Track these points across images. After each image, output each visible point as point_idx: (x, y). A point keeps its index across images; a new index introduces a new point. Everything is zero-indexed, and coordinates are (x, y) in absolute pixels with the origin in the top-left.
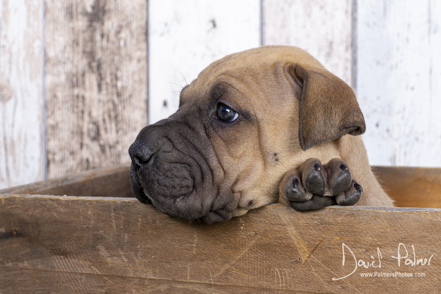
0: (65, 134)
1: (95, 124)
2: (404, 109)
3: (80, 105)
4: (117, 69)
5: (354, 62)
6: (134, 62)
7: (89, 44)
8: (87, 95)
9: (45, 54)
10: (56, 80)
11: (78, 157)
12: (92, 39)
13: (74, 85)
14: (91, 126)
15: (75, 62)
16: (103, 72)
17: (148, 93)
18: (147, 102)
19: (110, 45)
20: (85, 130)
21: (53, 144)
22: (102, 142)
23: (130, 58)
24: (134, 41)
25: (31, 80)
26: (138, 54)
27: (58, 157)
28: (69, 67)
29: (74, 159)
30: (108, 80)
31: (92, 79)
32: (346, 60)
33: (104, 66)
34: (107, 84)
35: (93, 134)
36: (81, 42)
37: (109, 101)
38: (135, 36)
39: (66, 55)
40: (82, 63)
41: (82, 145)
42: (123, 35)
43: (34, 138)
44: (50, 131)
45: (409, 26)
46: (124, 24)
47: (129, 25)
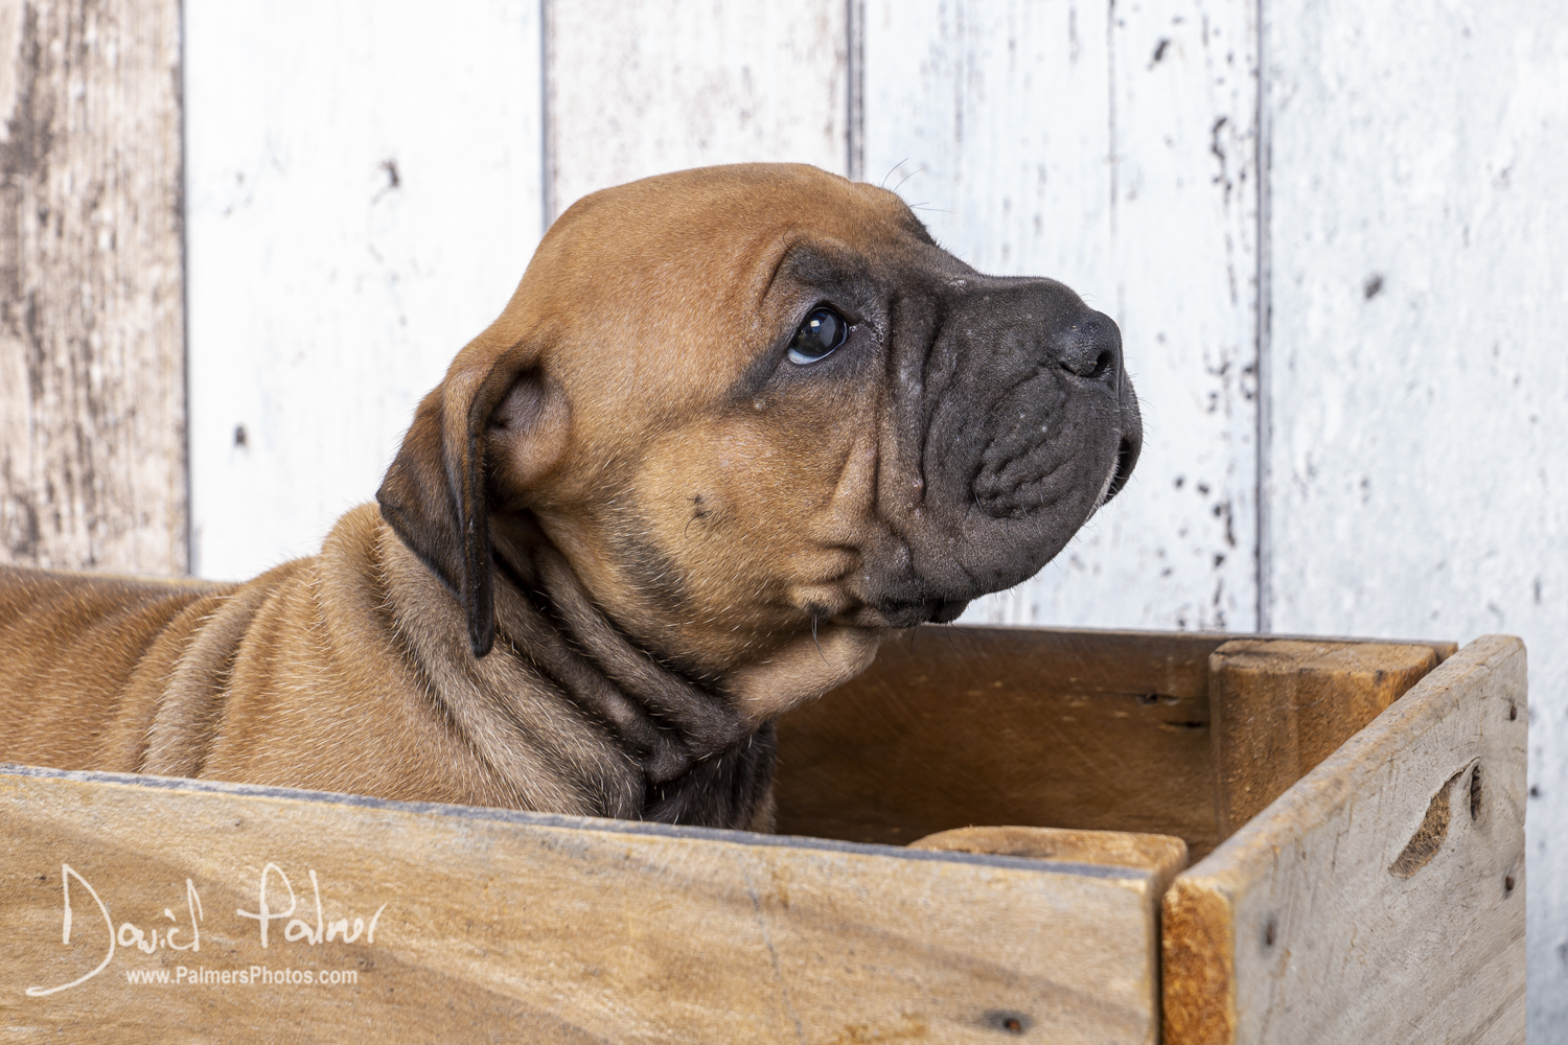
1: (25, 500)
4: (91, 324)
6: (143, 301)
12: (12, 228)
14: (13, 509)
16: (44, 333)
17: (186, 404)
18: (184, 430)
19: (67, 247)
23: (131, 290)
24: (141, 234)
26: (153, 276)
30: (63, 357)
31: (11, 357)
33: (50, 316)
34: (58, 372)
35: (17, 534)
37: (64, 428)
38: (144, 217)
42: (106, 213)
45: (1043, 175)
46: (110, 176)
47: (124, 180)
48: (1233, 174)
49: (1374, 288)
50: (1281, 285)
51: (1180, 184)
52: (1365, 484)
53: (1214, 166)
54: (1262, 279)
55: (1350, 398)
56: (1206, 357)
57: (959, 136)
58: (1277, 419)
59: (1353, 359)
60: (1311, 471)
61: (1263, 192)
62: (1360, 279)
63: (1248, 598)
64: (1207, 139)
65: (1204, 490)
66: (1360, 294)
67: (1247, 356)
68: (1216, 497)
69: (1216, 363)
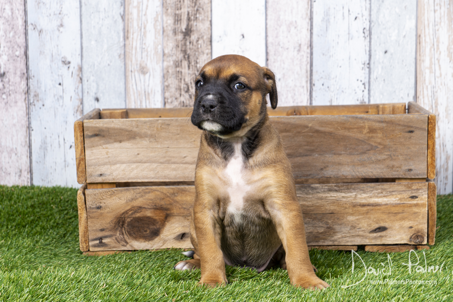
0: (173, 90)
1: (187, 84)
2: (336, 77)
3: (180, 76)
4: (197, 58)
5: (312, 54)
6: (205, 55)
7: (184, 47)
8: (183, 71)
9: (163, 52)
10: (168, 64)
11: (179, 100)
12: (185, 44)
13: (177, 66)
14: (185, 86)
15: (177, 55)
16: (190, 60)
19: (194, 47)
20: (182, 88)
21: (167, 94)
22: (190, 93)
23: (203, 53)
24: (205, 45)
25: (157, 64)
26: (207, 51)
27: (169, 101)
28: (174, 58)
29: (177, 101)
30: (193, 63)
31: (185, 63)
32: (308, 53)
33: (191, 57)
34: (192, 66)
35: (186, 89)
36: (180, 46)
37: (193, 74)
38: (206, 43)
39: (173, 52)
40: (180, 56)
41: (181, 95)
42: (200, 42)
43: (158, 91)
44: (166, 88)
45: (339, 36)
46: (200, 37)
47: (202, 37)
48: (366, 36)
49: (386, 52)
50: (373, 52)
51: (358, 37)
52: (384, 80)
53: (363, 35)
54: (370, 51)
55: (382, 68)
56: (362, 62)
57: (327, 30)
58: (372, 71)
59: (383, 62)
60: (377, 78)
61: (370, 39)
62: (384, 51)
63: (367, 96)
64: (362, 31)
65: (361, 81)
66: (384, 53)
67: (368, 62)
68: (363, 82)
69: (363, 63)
